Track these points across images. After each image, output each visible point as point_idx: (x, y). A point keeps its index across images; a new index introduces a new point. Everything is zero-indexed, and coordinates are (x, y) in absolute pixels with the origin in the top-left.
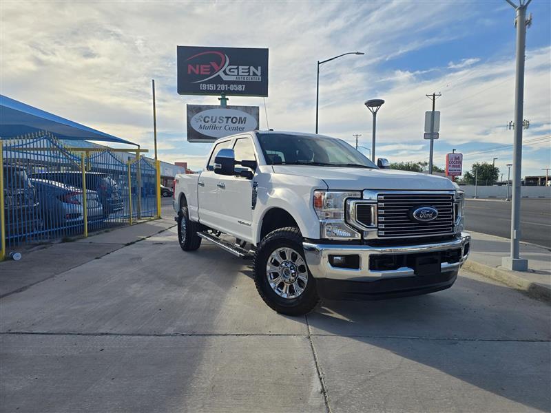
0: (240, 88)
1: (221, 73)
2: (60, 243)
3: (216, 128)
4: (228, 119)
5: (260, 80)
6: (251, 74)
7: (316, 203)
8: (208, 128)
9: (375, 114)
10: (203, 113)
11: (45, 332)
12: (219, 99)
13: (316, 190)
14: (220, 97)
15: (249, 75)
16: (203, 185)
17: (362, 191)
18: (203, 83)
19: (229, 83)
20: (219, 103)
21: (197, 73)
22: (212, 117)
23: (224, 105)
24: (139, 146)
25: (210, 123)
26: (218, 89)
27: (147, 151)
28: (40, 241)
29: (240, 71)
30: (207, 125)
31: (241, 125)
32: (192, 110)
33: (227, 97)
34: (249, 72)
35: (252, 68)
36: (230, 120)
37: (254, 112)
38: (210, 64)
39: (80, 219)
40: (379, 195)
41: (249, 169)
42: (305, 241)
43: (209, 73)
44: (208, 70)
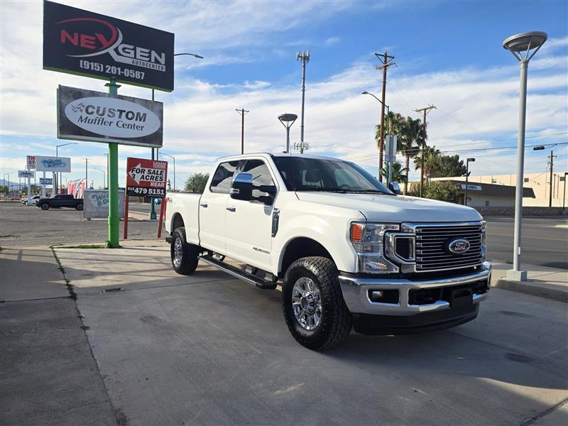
0: (137, 75)
1: (111, 50)
3: (103, 122)
4: (121, 114)
5: (164, 70)
6: (153, 60)
8: (93, 121)
9: (288, 129)
10: (86, 101)
14: (109, 82)
15: (150, 61)
16: (205, 207)
18: (84, 59)
19: (123, 66)
20: (107, 90)
21: (76, 44)
22: (99, 107)
23: (113, 94)
25: (95, 115)
26: (107, 71)
29: (138, 53)
30: (91, 117)
31: (138, 123)
32: (66, 94)
33: (117, 84)
34: (150, 57)
35: (154, 54)
36: (124, 114)
37: (157, 108)
38: (95, 36)
40: (417, 228)
41: (267, 195)
42: (341, 275)
43: (94, 48)
44: (93, 43)
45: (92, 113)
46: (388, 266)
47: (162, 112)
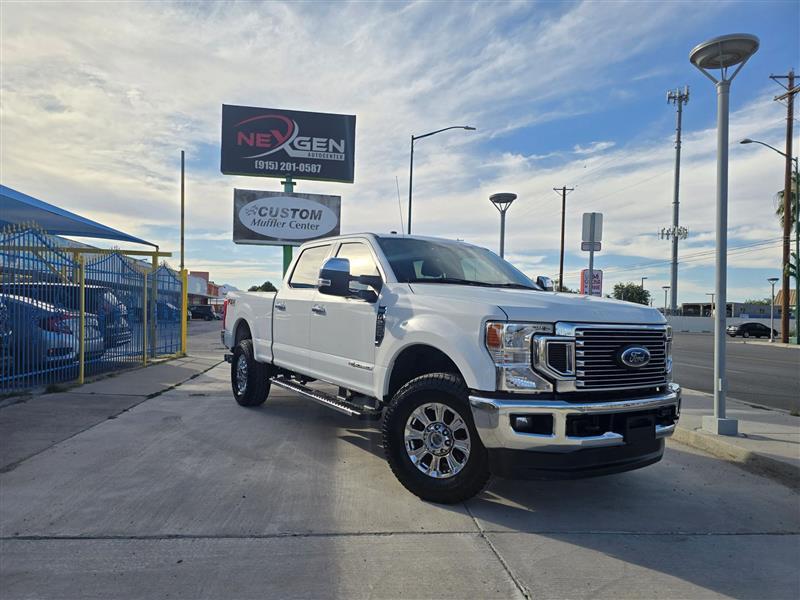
0: (313, 168)
1: (286, 146)
2: (44, 393)
3: (276, 224)
4: (295, 213)
5: (343, 159)
6: (331, 149)
7: (491, 340)
8: (265, 224)
9: (503, 213)
10: (259, 203)
11: (76, 535)
12: (282, 183)
13: (489, 321)
14: (284, 180)
15: (327, 151)
16: (282, 308)
17: (554, 324)
18: (259, 159)
19: (298, 161)
20: (282, 189)
21: (252, 144)
22: (272, 208)
23: (289, 192)
24: (157, 247)
25: (268, 217)
26: (282, 169)
27: (169, 255)
28: (11, 390)
29: (315, 144)
30: (264, 219)
31: (313, 222)
32: (242, 197)
33: (293, 180)
34: (327, 146)
35: (332, 142)
36: (298, 213)
37: (334, 203)
38: (270, 133)
39: (72, 355)
40: (577, 330)
41: (370, 288)
42: (472, 395)
43: (268, 146)
44: (267, 141)
45: (265, 215)
46: (538, 383)
47: (339, 207)
